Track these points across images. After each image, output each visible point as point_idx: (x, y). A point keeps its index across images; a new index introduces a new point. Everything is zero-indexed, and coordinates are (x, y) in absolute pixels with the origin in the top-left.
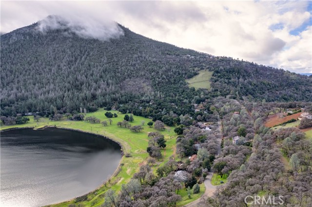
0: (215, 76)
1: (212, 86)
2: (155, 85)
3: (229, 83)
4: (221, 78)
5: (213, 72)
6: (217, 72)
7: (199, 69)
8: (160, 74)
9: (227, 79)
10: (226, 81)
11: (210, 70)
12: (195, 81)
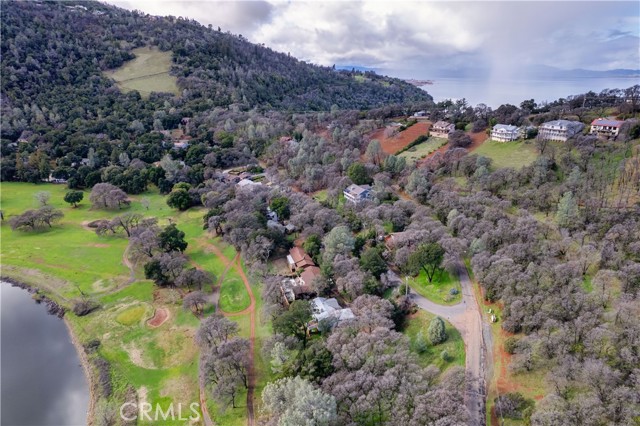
0: (180, 62)
1: (182, 84)
3: (218, 78)
4: (196, 67)
5: (171, 53)
6: (183, 53)
7: (133, 45)
9: (210, 68)
10: (212, 73)
11: (162, 49)
12: (132, 75)
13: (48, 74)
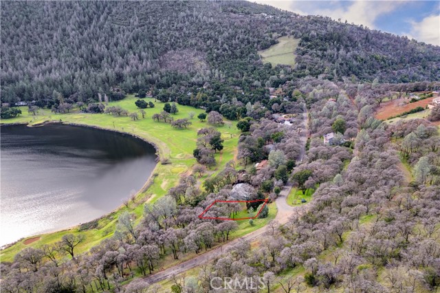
0: (303, 46)
1: (298, 60)
2: (212, 60)
3: (323, 56)
4: (312, 49)
5: (300, 39)
6: (307, 40)
7: (280, 35)
8: (220, 42)
9: (321, 50)
10: (320, 53)
11: (296, 37)
12: (273, 54)
13: (230, 53)
